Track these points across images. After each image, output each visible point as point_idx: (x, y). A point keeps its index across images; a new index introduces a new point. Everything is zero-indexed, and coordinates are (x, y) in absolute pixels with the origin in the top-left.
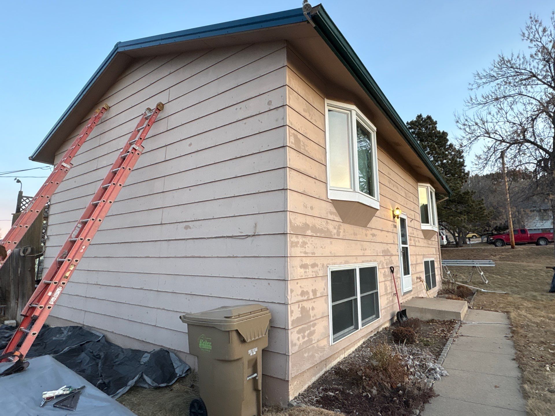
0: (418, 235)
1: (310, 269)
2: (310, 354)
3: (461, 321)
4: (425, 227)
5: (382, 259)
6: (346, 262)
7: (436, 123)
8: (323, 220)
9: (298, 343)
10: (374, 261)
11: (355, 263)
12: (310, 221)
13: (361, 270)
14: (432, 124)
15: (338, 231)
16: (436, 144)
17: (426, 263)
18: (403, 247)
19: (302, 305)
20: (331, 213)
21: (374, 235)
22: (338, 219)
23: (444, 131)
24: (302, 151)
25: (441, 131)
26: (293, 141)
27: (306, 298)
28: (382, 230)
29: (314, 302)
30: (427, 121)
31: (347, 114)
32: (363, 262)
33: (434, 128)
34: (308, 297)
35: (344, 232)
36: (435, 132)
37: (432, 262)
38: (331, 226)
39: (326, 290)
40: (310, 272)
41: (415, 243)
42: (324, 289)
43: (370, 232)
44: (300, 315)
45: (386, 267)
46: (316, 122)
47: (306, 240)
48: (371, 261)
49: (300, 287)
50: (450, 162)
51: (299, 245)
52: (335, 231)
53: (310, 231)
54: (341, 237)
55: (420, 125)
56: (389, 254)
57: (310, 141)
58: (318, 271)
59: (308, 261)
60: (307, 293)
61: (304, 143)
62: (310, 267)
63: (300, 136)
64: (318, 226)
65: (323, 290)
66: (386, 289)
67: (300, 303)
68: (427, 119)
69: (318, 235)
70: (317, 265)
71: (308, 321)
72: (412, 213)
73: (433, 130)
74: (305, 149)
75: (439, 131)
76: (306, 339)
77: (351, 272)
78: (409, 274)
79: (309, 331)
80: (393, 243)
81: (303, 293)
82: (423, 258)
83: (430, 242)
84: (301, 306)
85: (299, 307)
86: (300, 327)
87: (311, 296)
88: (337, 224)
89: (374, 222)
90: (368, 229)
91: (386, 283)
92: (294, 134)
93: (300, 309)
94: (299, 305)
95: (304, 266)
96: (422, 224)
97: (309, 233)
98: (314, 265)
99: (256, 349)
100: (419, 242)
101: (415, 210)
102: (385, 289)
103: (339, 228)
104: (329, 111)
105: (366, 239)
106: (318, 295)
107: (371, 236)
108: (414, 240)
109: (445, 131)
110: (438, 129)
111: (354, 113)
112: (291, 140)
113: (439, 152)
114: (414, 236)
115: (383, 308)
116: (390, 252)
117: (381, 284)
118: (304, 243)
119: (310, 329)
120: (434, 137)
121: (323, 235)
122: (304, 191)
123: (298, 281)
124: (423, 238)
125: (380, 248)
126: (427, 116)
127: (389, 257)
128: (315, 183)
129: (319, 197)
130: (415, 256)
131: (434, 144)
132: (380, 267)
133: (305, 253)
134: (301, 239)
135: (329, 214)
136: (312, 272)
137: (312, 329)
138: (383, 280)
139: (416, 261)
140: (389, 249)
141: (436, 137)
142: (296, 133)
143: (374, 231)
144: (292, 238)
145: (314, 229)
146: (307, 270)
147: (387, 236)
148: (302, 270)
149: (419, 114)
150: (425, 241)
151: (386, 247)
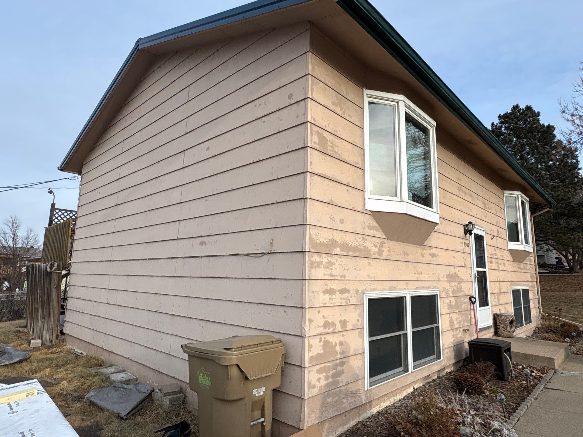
0: (503, 256)
1: (338, 295)
2: (336, 399)
3: (555, 369)
4: (514, 246)
5: (447, 285)
6: (391, 288)
7: (539, 114)
8: (357, 235)
9: (318, 385)
10: (434, 288)
11: (405, 289)
12: (339, 237)
13: (413, 298)
14: (533, 116)
15: (379, 249)
16: (539, 141)
17: (516, 293)
18: (478, 272)
19: (325, 338)
20: (370, 228)
21: (434, 255)
22: (380, 234)
23: (549, 125)
24: (329, 152)
25: (546, 124)
26: (317, 141)
27: (331, 330)
28: (446, 250)
29: (343, 336)
30: (526, 112)
31: (393, 107)
32: (417, 288)
33: (535, 121)
34: (334, 329)
35: (389, 250)
36: (536, 127)
37: (526, 292)
38: (369, 244)
39: (360, 321)
40: (338, 299)
41: (498, 267)
42: (358, 320)
43: (427, 252)
44: (322, 351)
45: (452, 295)
46: (350, 116)
47: (333, 259)
48: (429, 288)
49: (323, 316)
50: (558, 163)
51: (322, 266)
52: (376, 250)
53: (338, 249)
54: (384, 257)
55: (517, 118)
56: (457, 279)
57: (340, 141)
58: (350, 298)
59: (335, 286)
60: (333, 324)
61: (332, 143)
62: (337, 293)
63: (326, 134)
64: (350, 243)
65: (356, 322)
66: (452, 323)
67: (323, 337)
68: (526, 110)
69: (351, 253)
70: (348, 291)
71: (332, 359)
72: (495, 228)
73: (535, 123)
74: (333, 150)
75: (543, 124)
76: (330, 380)
77: (400, 301)
78: (487, 305)
79: (334, 371)
80: (463, 265)
81: (326, 325)
82: (511, 285)
83: (522, 266)
84: (323, 340)
85: (320, 341)
86: (322, 366)
87: (339, 328)
88: (379, 240)
89: (434, 239)
90: (426, 247)
91: (452, 315)
92: (318, 132)
93: (321, 344)
94: (321, 338)
95: (330, 292)
96: (509, 243)
97: (337, 251)
98: (343, 291)
99: (264, 389)
100: (504, 264)
101: (498, 225)
102: (450, 323)
103: (382, 246)
104: (370, 103)
105: (421, 259)
106: (349, 327)
107: (430, 256)
108: (497, 263)
109: (551, 124)
110: (541, 122)
111: (402, 105)
112: (314, 140)
113: (543, 151)
114: (496, 257)
115: (446, 347)
116: (458, 277)
117: (443, 316)
118: (330, 264)
119: (336, 369)
120: (536, 133)
121: (357, 254)
122: (332, 200)
123: (319, 309)
124: (512, 260)
125: (443, 272)
126: (526, 106)
127: (456, 284)
128: (348, 190)
129: (353, 207)
130: (497, 284)
131: (536, 141)
132: (443, 296)
133: (332, 275)
134: (325, 259)
135: (367, 228)
136: (341, 299)
137: (339, 368)
138: (448, 311)
139: (500, 290)
140: (458, 273)
141: (538, 132)
142: (321, 131)
143: (434, 251)
144: (312, 257)
145: (344, 246)
146: (333, 297)
147: (454, 257)
148: (327, 297)
149: (515, 105)
150: (514, 264)
151: (452, 270)
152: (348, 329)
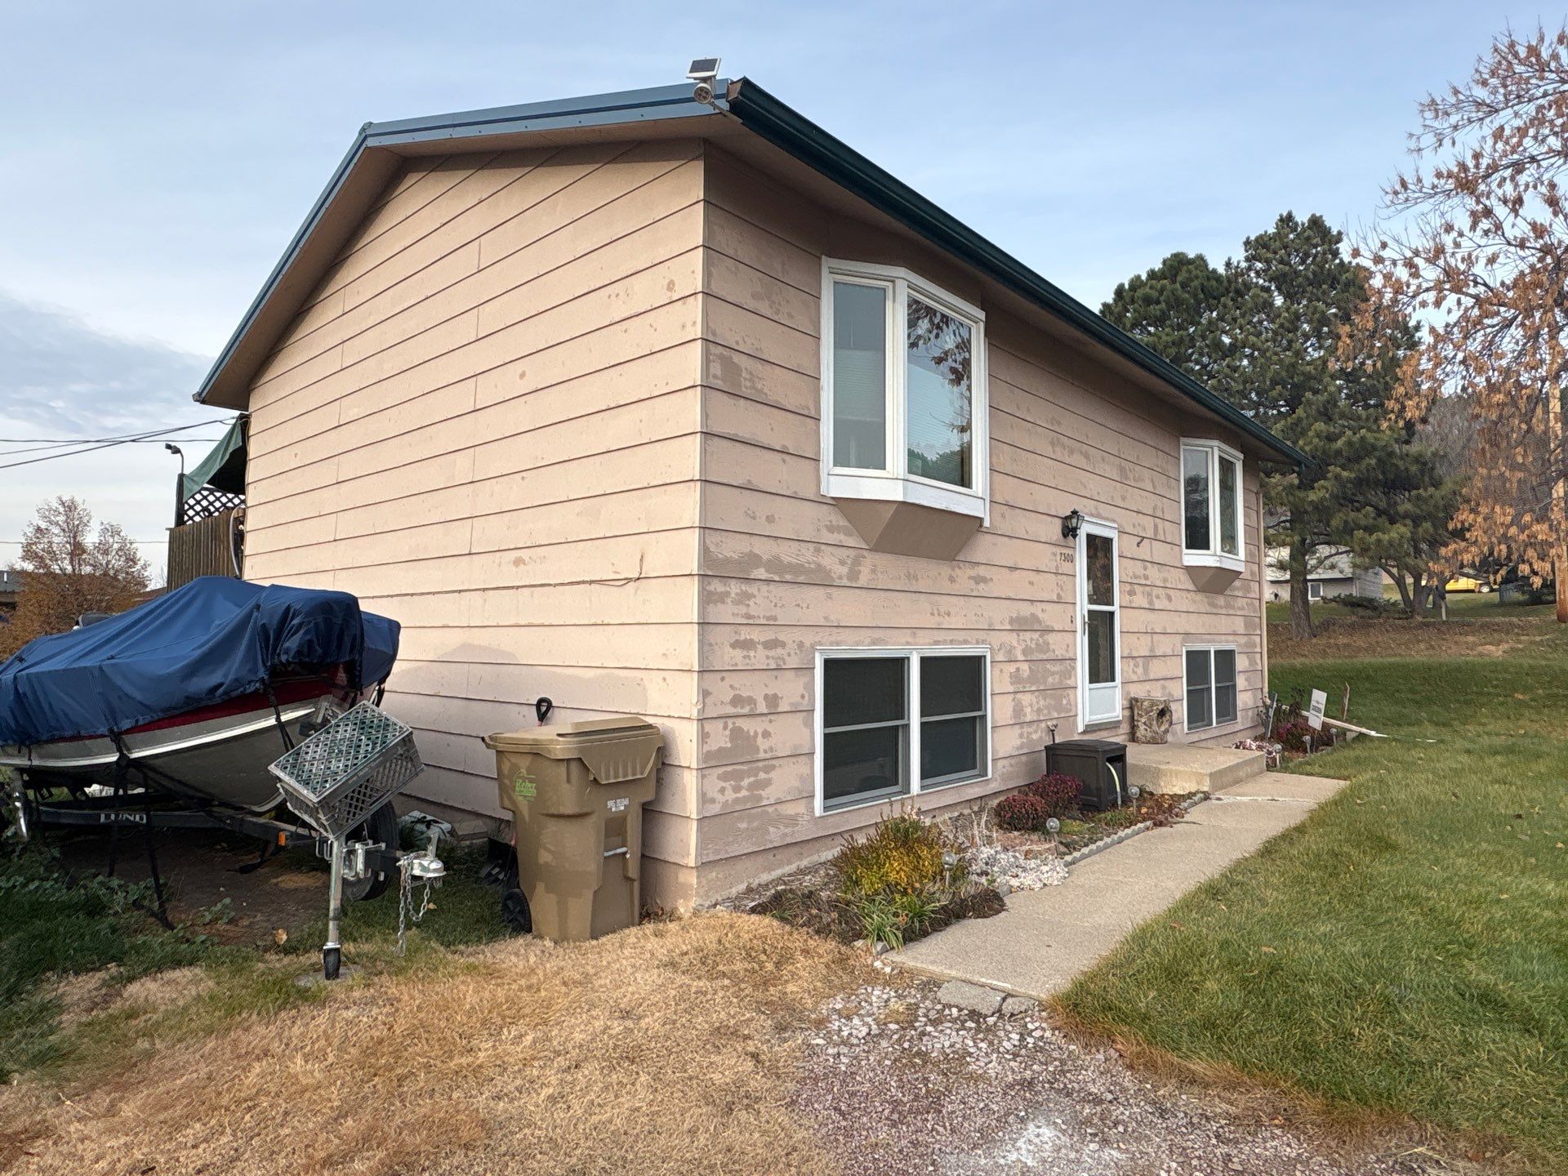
1: (761, 652)
2: (755, 824)
3: (1205, 793)
4: (1195, 558)
5: (1012, 639)
6: (878, 642)
8: (803, 544)
9: (720, 798)
10: (978, 643)
11: (908, 643)
12: (763, 549)
13: (925, 662)
15: (851, 570)
17: (1196, 656)
18: (1091, 612)
19: (734, 723)
20: (831, 529)
21: (979, 580)
22: (853, 541)
24: (745, 392)
26: (719, 373)
27: (746, 710)
28: (1013, 568)
29: (771, 721)
31: (885, 289)
32: (937, 643)
34: (751, 709)
35: (873, 571)
37: (1225, 655)
38: (830, 561)
39: (807, 698)
40: (760, 658)
41: (1151, 602)
42: (803, 697)
43: (967, 573)
44: (729, 745)
45: (1021, 657)
47: (752, 589)
48: (966, 642)
49: (731, 686)
51: (729, 600)
52: (844, 570)
53: (762, 570)
54: (863, 580)
56: (1037, 627)
57: (768, 367)
58: (786, 657)
59: (756, 635)
60: (751, 701)
61: (751, 373)
62: (760, 647)
63: (736, 358)
64: (786, 559)
65: (798, 699)
66: (1018, 710)
67: (730, 722)
69: (788, 577)
70: (783, 645)
71: (749, 758)
74: (754, 388)
76: (744, 793)
77: (898, 665)
78: (1113, 679)
79: (752, 779)
80: (1055, 599)
81: (737, 700)
82: (1183, 642)
83: (1221, 601)
84: (730, 726)
85: (725, 728)
86: (729, 769)
87: (762, 707)
88: (852, 553)
89: (984, 549)
90: (961, 565)
91: (1019, 696)
92: (721, 357)
93: (727, 732)
94: (726, 723)
95: (747, 645)
96: (1186, 551)
97: (761, 573)
98: (772, 644)
99: (626, 801)
100: (1169, 599)
101: (1159, 514)
102: (1014, 710)
103: (857, 562)
104: (837, 284)
105: (951, 588)
106: (784, 706)
107: (972, 582)
108: (1149, 594)
111: (901, 286)
112: (712, 371)
114: (1148, 583)
115: (1001, 755)
116: (1039, 621)
117: (999, 698)
118: (745, 597)
119: (756, 775)
121: (801, 579)
122: (749, 481)
123: (724, 674)
124: (1191, 587)
125: (1001, 613)
127: (1036, 636)
128: (784, 461)
129: (795, 492)
130: (1146, 637)
132: (1000, 657)
133: (749, 617)
134: (734, 588)
135: (825, 532)
136: (768, 657)
137: (762, 775)
138: (1011, 689)
139: (1152, 650)
140: (1041, 615)
142: (726, 352)
143: (981, 571)
144: (709, 583)
145: (775, 565)
146: (752, 654)
147: (1031, 583)
148: (738, 654)
150: (1199, 597)
151: (1026, 610)
152: (780, 710)
